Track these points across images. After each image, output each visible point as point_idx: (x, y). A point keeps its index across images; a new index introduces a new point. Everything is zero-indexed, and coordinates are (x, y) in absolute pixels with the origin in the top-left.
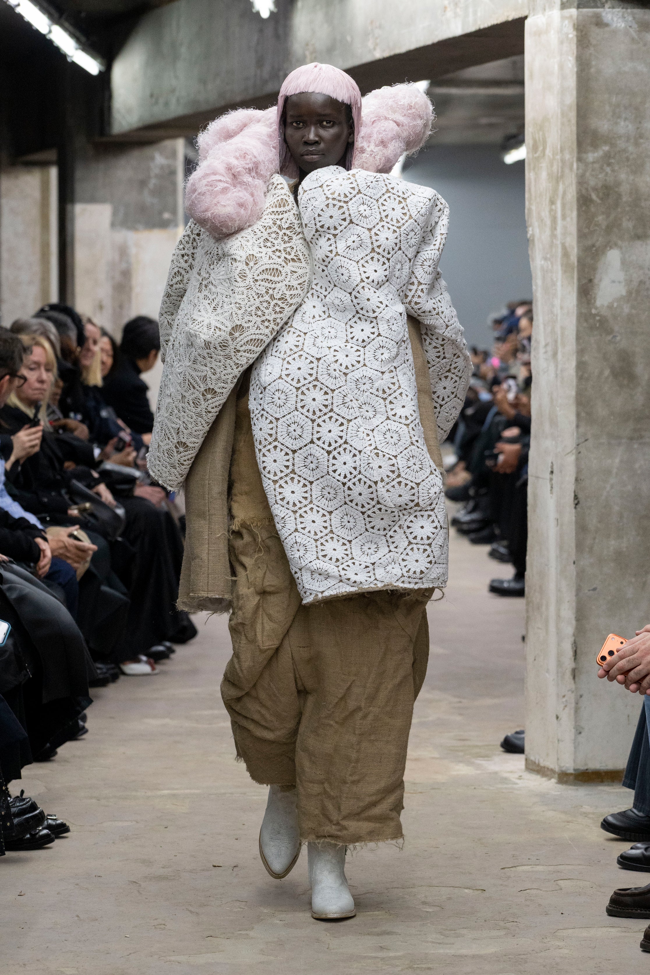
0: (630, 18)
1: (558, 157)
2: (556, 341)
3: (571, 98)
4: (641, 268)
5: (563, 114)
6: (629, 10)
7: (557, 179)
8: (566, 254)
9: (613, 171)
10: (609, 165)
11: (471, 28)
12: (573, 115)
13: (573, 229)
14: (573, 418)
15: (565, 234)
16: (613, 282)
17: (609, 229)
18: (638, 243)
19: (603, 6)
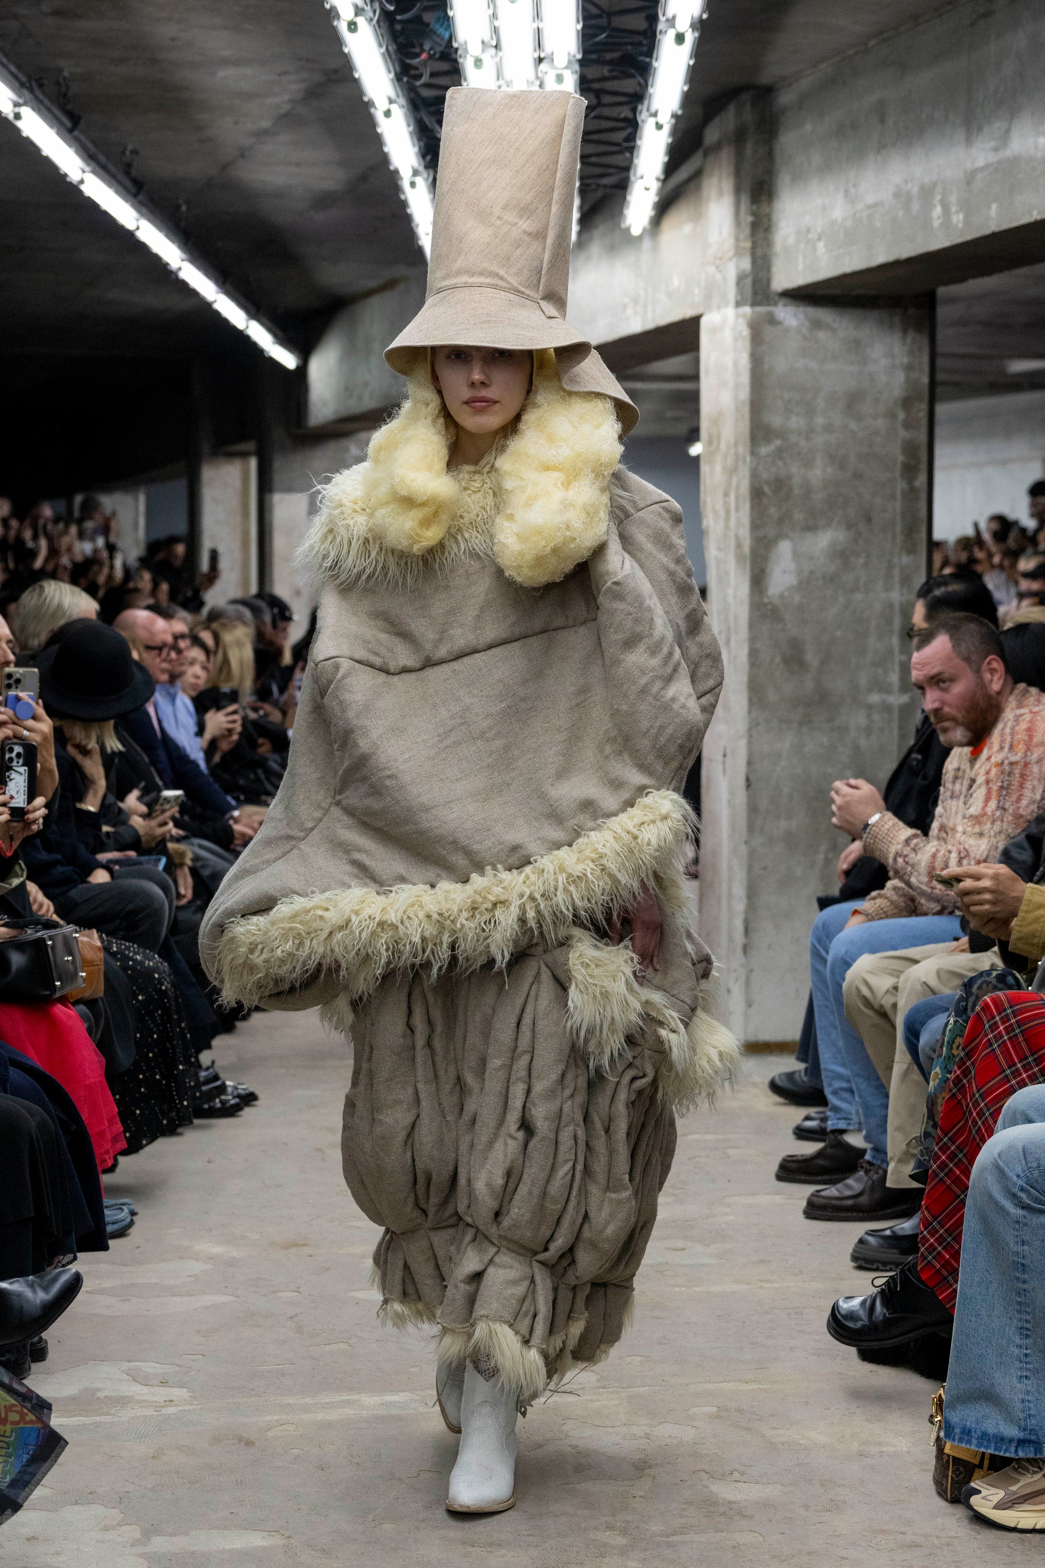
0: (802, 316)
1: (732, 451)
2: (729, 629)
3: (745, 394)
4: (811, 558)
5: (737, 409)
6: (802, 309)
7: (731, 472)
8: (739, 545)
9: (785, 464)
10: (781, 458)
11: (650, 325)
12: (746, 411)
13: (746, 520)
14: (745, 703)
15: (739, 524)
16: (785, 572)
17: (780, 521)
18: (809, 535)
19: (775, 304)
